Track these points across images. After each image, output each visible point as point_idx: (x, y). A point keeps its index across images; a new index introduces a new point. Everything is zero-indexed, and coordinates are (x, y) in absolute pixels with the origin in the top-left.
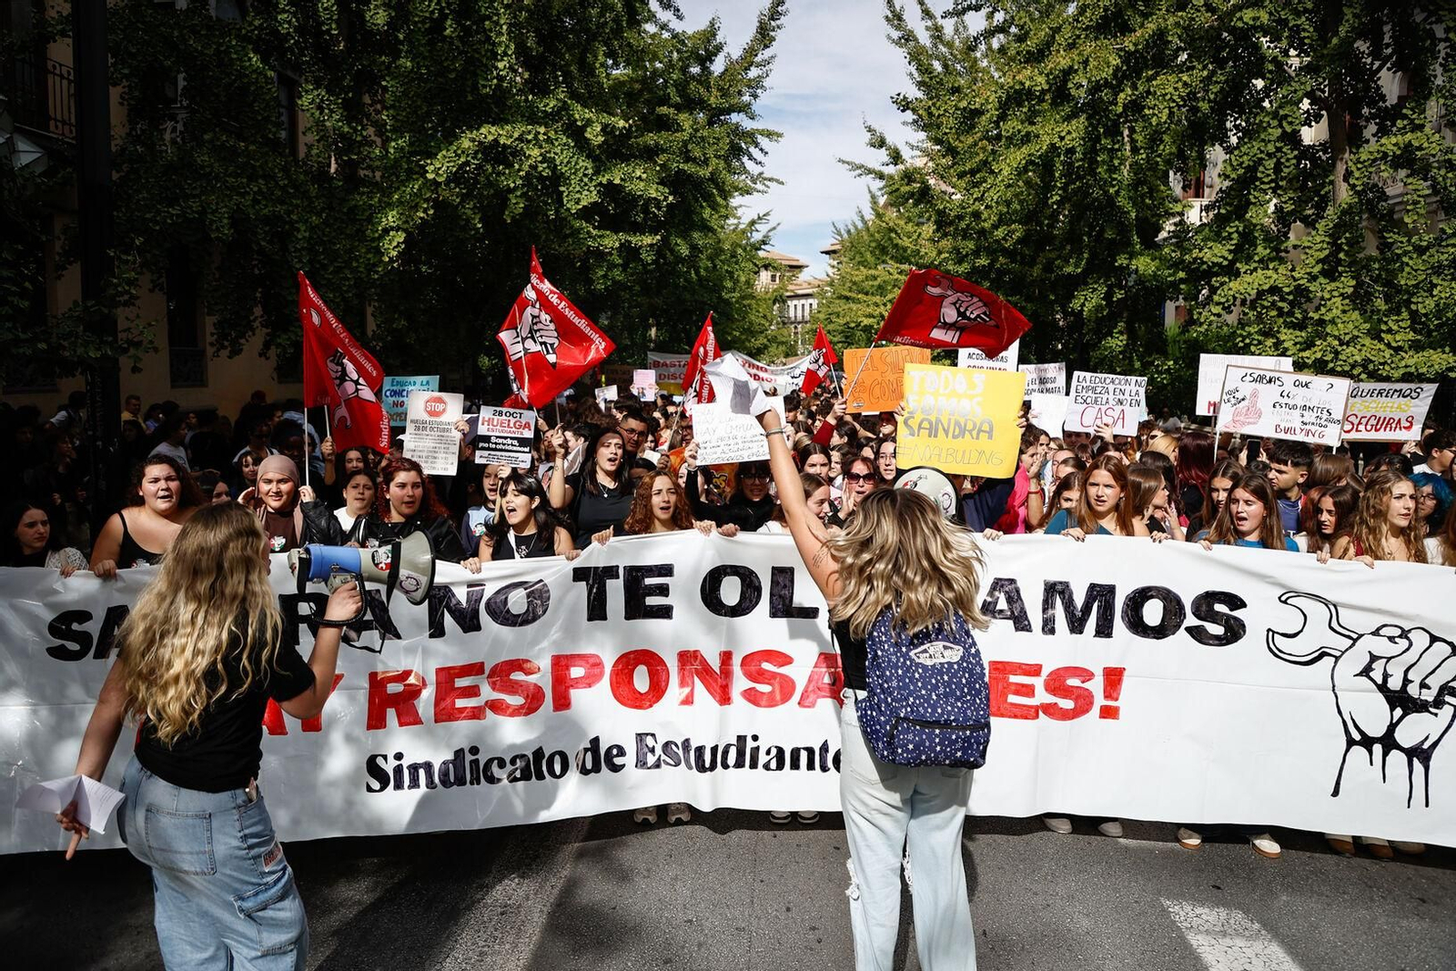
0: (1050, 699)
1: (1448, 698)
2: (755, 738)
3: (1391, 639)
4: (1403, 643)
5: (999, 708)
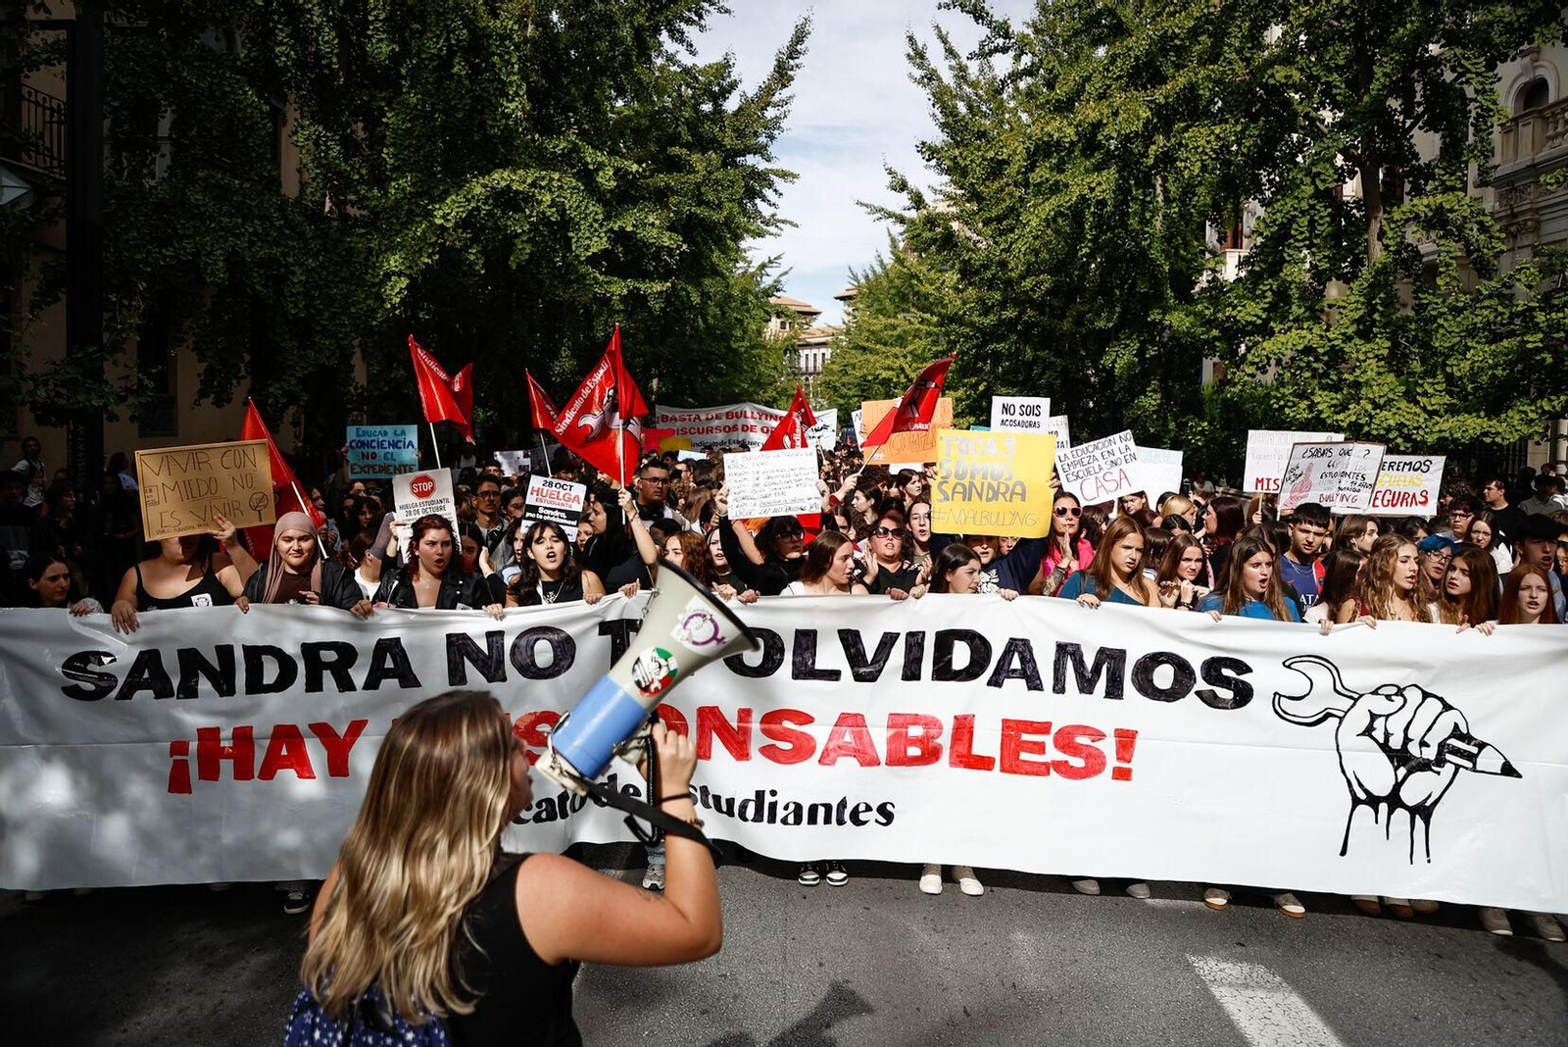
0: (1060, 756)
1: (1448, 757)
2: (773, 793)
3: (1388, 697)
4: (1399, 700)
5: (1012, 764)
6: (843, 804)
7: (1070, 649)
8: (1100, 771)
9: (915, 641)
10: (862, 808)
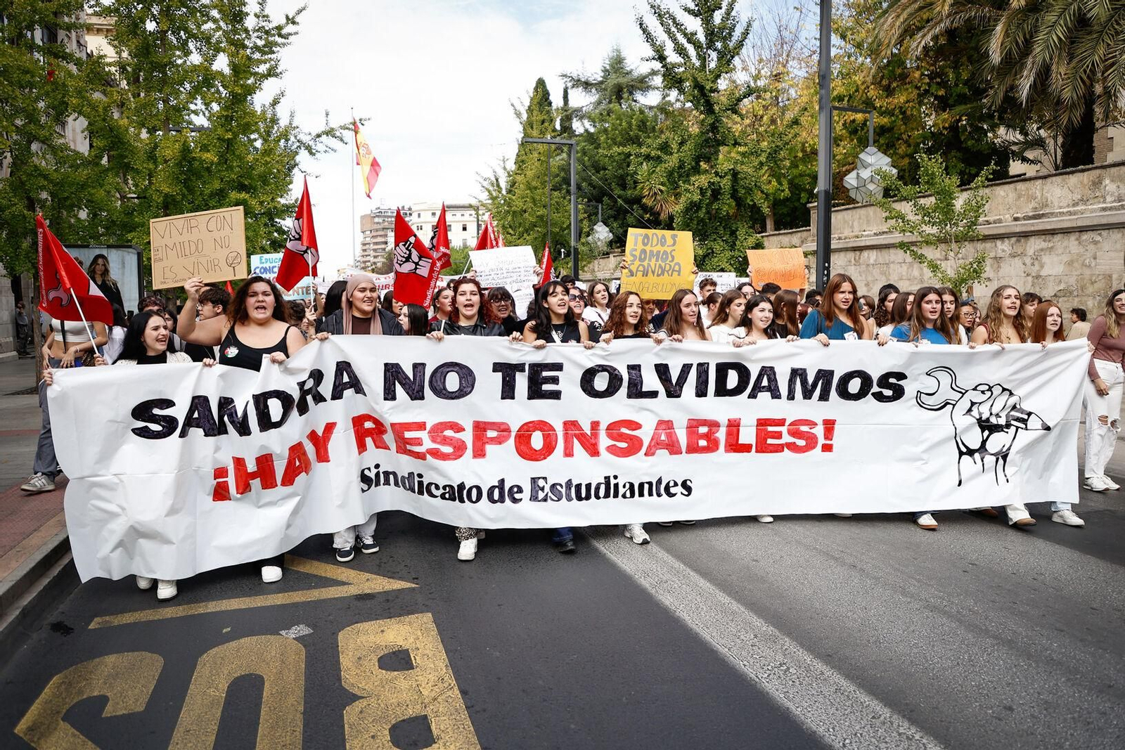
0: (791, 439)
1: (1013, 422)
2: (616, 477)
3: (983, 392)
4: (989, 394)
5: (763, 447)
6: (659, 481)
7: (800, 372)
8: (814, 447)
9: (703, 369)
10: (672, 484)
